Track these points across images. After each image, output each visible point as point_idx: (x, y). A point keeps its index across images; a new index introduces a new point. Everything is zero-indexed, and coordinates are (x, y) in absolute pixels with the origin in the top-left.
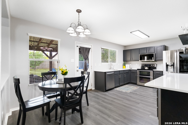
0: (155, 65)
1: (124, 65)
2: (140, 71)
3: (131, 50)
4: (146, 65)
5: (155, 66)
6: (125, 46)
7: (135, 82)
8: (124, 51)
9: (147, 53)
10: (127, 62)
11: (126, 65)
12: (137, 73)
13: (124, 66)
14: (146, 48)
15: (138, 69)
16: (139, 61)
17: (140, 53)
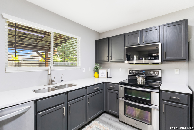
0: (160, 71)
1: (96, 70)
2: (125, 88)
3: (109, 39)
4: (139, 73)
5: (160, 76)
6: (100, 34)
7: (115, 113)
8: (97, 42)
9: (142, 43)
10: (101, 65)
11: (100, 71)
12: (119, 91)
13: (96, 73)
14: (141, 31)
15: (121, 83)
16: (123, 62)
17: (127, 45)
